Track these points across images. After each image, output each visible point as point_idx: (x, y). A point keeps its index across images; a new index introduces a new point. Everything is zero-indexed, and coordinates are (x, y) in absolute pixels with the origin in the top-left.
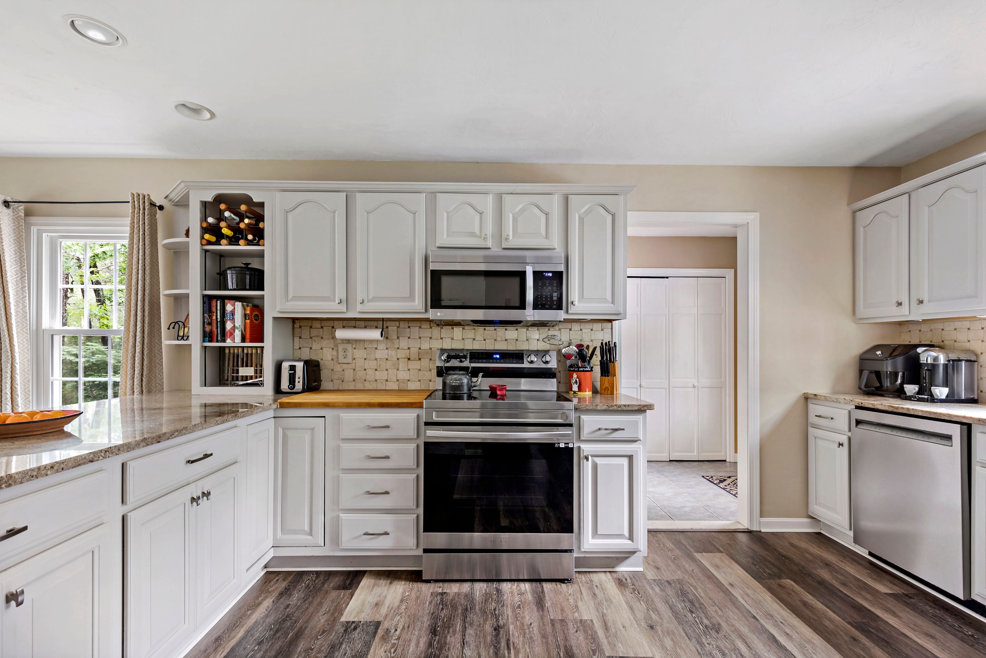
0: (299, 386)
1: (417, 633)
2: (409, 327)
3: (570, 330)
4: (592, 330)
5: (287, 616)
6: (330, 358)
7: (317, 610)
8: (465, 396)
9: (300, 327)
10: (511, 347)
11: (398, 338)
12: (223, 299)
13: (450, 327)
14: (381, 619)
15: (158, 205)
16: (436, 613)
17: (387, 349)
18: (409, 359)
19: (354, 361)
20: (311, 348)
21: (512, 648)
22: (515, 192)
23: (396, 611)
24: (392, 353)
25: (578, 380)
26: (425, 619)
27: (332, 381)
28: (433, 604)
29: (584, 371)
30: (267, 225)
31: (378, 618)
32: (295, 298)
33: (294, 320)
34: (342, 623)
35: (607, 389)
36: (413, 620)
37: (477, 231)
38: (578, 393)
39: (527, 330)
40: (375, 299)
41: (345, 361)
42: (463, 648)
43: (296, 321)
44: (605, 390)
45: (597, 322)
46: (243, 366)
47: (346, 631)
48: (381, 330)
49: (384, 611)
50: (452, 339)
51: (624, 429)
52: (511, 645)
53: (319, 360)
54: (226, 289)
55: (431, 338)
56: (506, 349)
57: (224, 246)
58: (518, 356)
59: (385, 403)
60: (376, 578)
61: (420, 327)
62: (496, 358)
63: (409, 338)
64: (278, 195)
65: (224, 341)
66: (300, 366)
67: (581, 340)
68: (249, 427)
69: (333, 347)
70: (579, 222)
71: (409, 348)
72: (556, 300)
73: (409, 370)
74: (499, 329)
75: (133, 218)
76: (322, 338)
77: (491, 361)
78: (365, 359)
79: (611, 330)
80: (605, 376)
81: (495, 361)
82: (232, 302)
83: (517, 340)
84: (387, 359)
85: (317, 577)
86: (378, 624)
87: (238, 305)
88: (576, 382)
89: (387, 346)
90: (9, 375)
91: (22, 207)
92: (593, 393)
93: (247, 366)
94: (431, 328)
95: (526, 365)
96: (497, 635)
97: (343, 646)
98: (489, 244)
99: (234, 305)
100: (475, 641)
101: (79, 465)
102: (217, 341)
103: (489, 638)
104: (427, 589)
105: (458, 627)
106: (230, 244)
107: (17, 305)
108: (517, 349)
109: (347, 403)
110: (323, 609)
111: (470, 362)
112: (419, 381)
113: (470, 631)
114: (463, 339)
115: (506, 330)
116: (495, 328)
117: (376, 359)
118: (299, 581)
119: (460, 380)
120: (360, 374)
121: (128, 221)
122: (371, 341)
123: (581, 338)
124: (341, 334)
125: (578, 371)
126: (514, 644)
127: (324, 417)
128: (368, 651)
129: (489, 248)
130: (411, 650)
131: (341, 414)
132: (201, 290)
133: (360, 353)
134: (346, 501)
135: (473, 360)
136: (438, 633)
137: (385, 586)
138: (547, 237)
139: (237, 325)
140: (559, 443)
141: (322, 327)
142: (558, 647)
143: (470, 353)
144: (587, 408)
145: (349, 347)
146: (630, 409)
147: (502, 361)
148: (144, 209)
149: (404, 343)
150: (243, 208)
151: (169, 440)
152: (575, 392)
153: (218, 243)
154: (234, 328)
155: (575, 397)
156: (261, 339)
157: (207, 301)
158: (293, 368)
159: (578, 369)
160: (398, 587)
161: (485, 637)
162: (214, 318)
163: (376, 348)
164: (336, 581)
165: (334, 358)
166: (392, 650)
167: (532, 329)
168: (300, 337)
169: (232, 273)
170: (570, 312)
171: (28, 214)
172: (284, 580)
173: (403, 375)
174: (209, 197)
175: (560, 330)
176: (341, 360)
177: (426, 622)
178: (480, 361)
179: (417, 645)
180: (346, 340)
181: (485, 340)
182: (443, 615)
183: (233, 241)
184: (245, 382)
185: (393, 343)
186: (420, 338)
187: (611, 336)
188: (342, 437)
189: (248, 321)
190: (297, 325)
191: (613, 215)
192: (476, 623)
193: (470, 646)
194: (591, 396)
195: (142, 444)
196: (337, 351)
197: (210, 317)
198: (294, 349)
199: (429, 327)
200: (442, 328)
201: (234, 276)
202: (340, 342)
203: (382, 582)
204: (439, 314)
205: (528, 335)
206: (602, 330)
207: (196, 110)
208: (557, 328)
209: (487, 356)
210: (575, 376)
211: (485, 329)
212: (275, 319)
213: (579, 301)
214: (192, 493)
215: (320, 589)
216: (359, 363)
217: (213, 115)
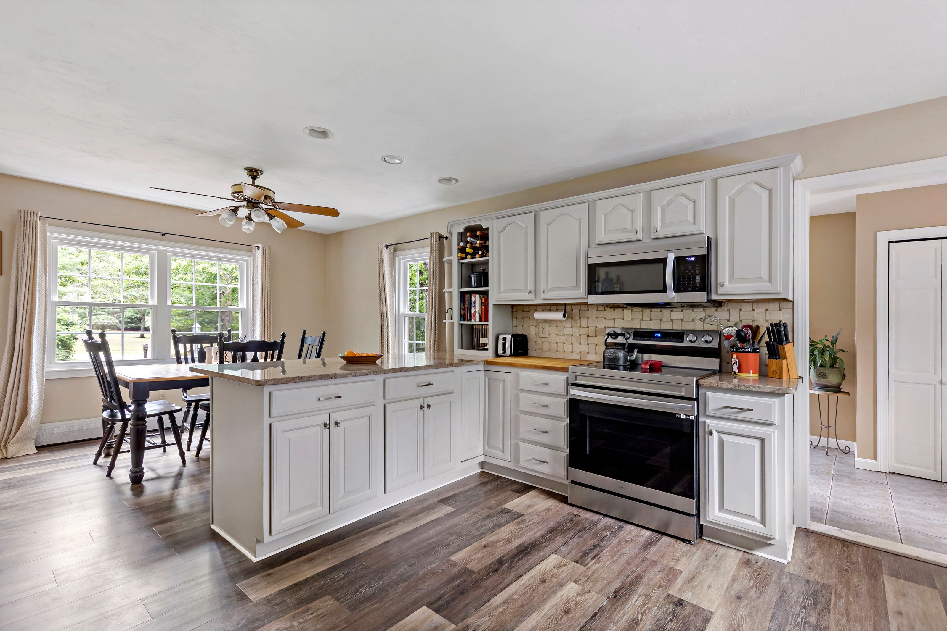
0: (508, 352)
1: (540, 528)
2: (588, 310)
3: (741, 310)
4: (767, 310)
5: (477, 495)
6: (534, 334)
7: (494, 497)
8: (622, 367)
9: (516, 311)
10: (677, 327)
11: (580, 318)
12: (471, 293)
13: (621, 309)
14: (525, 514)
15: (445, 237)
16: (562, 523)
17: (572, 327)
18: (588, 336)
19: (549, 336)
20: (523, 326)
21: (596, 559)
22: (663, 186)
23: (537, 513)
24: (576, 330)
25: (737, 361)
26: (552, 523)
27: (535, 350)
28: (564, 518)
29: (743, 352)
30: (490, 243)
31: (524, 513)
32: (506, 291)
33: (513, 306)
34: (503, 507)
35: (775, 372)
36: (545, 520)
37: (629, 226)
38: (739, 374)
39: (693, 311)
40: (553, 289)
41: (544, 336)
42: (562, 545)
43: (514, 307)
44: (772, 374)
45: (774, 302)
46: (482, 337)
47: (501, 512)
48: (564, 312)
49: (531, 510)
50: (623, 319)
51: (752, 410)
52: (597, 558)
53: (527, 335)
54: (471, 287)
55: (605, 319)
56: (671, 328)
57: (469, 260)
58: (679, 335)
59: (546, 366)
60: (540, 493)
61: (597, 310)
62: (658, 337)
63: (588, 318)
64: (495, 222)
65: (471, 320)
66: (509, 337)
67: (753, 321)
68: (463, 374)
69: (536, 325)
70: (730, 205)
71: (588, 327)
72: (698, 283)
73: (588, 344)
74: (665, 311)
75: (431, 248)
76: (529, 318)
77: (652, 339)
78: (557, 335)
79: (791, 310)
80: (772, 358)
81: (656, 339)
82: (474, 295)
83: (682, 320)
84: (572, 335)
85: (506, 482)
86: (522, 515)
87: (478, 296)
88: (735, 363)
89: (572, 325)
90: (387, 338)
91: (392, 247)
92: (759, 375)
93: (484, 337)
94: (605, 310)
95: (686, 343)
96: (592, 549)
97: (494, 518)
98: (640, 236)
99: (475, 297)
100: (574, 546)
101: (362, 375)
102: (468, 321)
103: (585, 548)
104: (567, 509)
105: (570, 535)
106: (473, 258)
107: (390, 301)
108: (682, 329)
109: (523, 364)
110: (498, 498)
111: (633, 340)
112: (596, 354)
113: (576, 540)
114: (632, 319)
115: (672, 311)
116: (661, 309)
117: (564, 335)
118: (495, 481)
119: (614, 353)
120: (554, 346)
121: (428, 249)
122: (556, 321)
123: (753, 319)
124: (538, 315)
125: (737, 351)
126: (600, 557)
127: (510, 373)
128: (505, 525)
129: (640, 240)
130: (529, 534)
131: (520, 372)
132: (459, 288)
133: (553, 330)
134: (523, 434)
135: (636, 338)
136: (553, 533)
137: (543, 499)
138: (694, 223)
139: (477, 310)
140: (680, 414)
141: (529, 311)
142: (632, 573)
143: (634, 332)
144: (712, 385)
145: (546, 325)
146: (760, 391)
147: (662, 339)
148: (436, 241)
149: (584, 322)
150: (478, 233)
151: (407, 372)
152: (735, 373)
153: (466, 258)
154: (475, 311)
155: (735, 377)
156: (487, 319)
157: (462, 295)
158: (504, 339)
159: (737, 350)
160: (550, 502)
161: (583, 546)
162: (466, 305)
163: (564, 327)
164: (515, 487)
165: (537, 333)
166: (518, 530)
167: (697, 310)
168: (516, 318)
169: (474, 277)
170: (719, 293)
171: (395, 250)
172: (488, 478)
173: (584, 348)
174: (461, 230)
175: (728, 310)
176: (541, 335)
177: (552, 524)
178: (642, 339)
179: (535, 533)
180: (544, 320)
181: (651, 320)
182: (565, 526)
183: (473, 255)
184: (483, 348)
185: (576, 323)
186: (596, 318)
187: (792, 316)
188: (520, 388)
189: (483, 307)
190: (514, 310)
191: (770, 191)
192: (584, 537)
193: (567, 547)
194: (757, 378)
195: (392, 371)
196: (539, 328)
197: (464, 305)
198: (513, 327)
199: (604, 309)
200: (614, 310)
201: (475, 279)
202: (540, 321)
203: (543, 496)
204: (594, 299)
205: (694, 315)
206: (780, 310)
207: (449, 180)
208: (725, 308)
209: (649, 334)
210: (735, 356)
211: (651, 311)
212: (494, 305)
213: (730, 282)
214: (421, 403)
215: (504, 488)
216: (553, 336)
217: (457, 181)
